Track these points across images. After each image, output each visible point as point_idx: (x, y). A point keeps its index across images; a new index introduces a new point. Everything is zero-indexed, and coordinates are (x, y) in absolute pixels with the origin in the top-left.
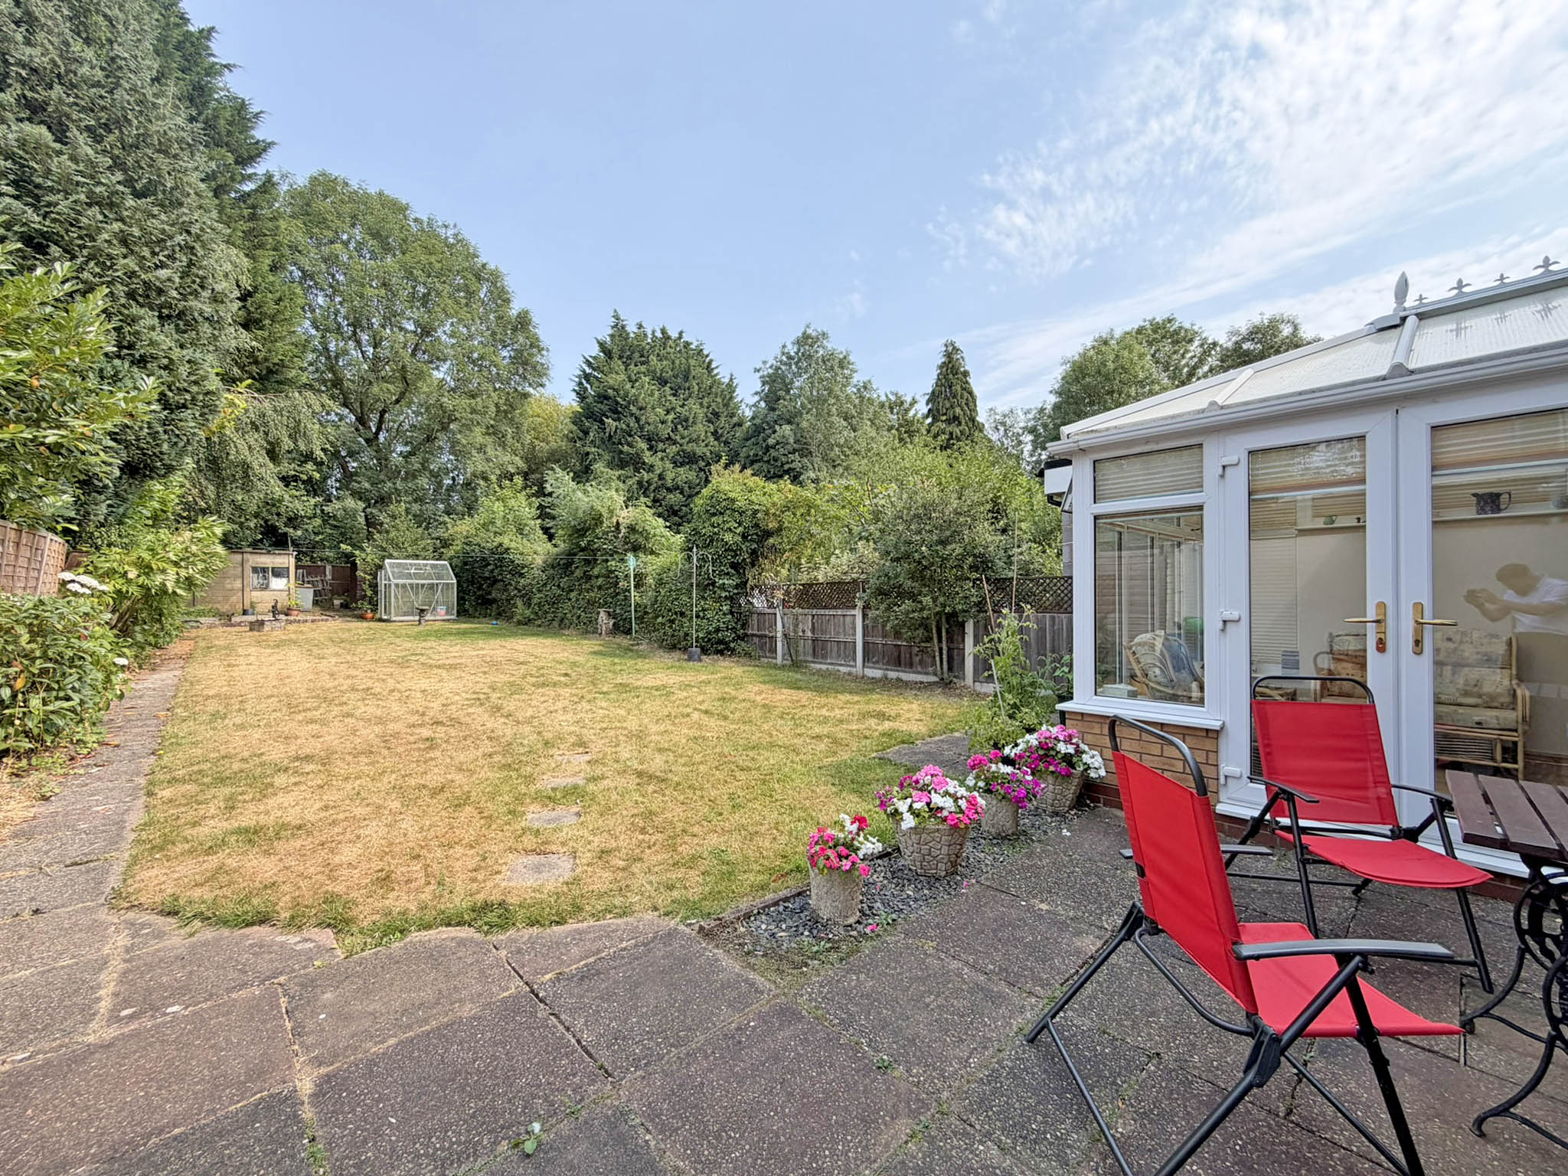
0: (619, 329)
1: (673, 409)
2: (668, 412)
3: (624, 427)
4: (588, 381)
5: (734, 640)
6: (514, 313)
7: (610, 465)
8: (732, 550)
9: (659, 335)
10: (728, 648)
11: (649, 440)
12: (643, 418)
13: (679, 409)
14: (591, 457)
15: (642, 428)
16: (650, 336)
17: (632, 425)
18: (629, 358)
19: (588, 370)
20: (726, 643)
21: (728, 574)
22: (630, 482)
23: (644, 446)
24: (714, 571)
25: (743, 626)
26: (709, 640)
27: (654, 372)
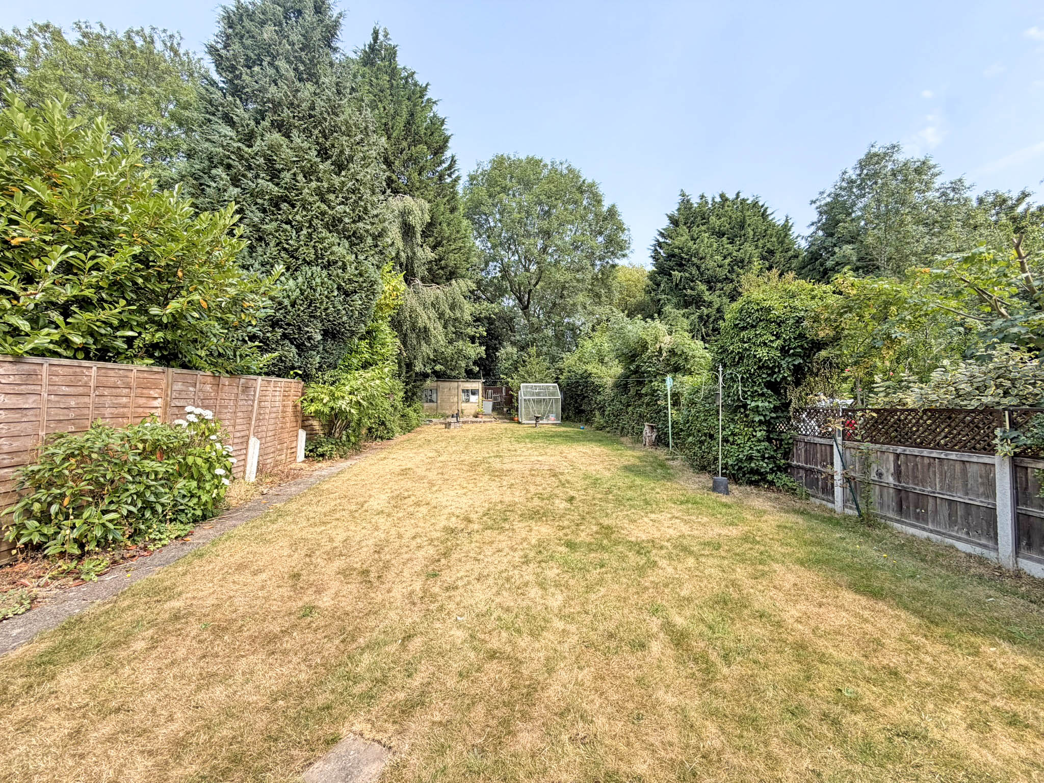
0: (686, 204)
1: (730, 254)
2: (725, 258)
3: (687, 275)
4: (661, 247)
5: (772, 471)
6: (605, 209)
7: (677, 306)
8: (768, 367)
9: (718, 199)
10: (765, 480)
11: (708, 282)
12: (703, 265)
13: (735, 254)
14: (662, 302)
15: (702, 274)
16: (710, 202)
17: (694, 272)
18: (693, 222)
19: (661, 240)
20: (761, 474)
21: (763, 395)
22: (692, 317)
23: (703, 287)
24: (744, 392)
25: (786, 455)
26: (740, 468)
27: (714, 228)
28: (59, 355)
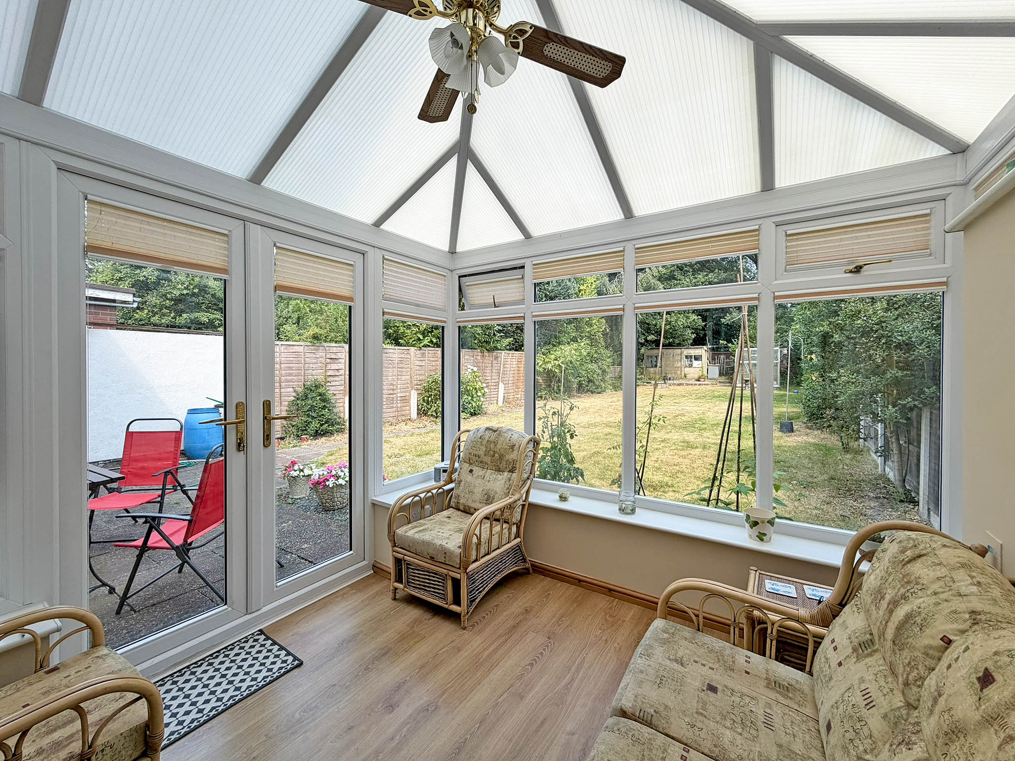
28: (430, 347)
